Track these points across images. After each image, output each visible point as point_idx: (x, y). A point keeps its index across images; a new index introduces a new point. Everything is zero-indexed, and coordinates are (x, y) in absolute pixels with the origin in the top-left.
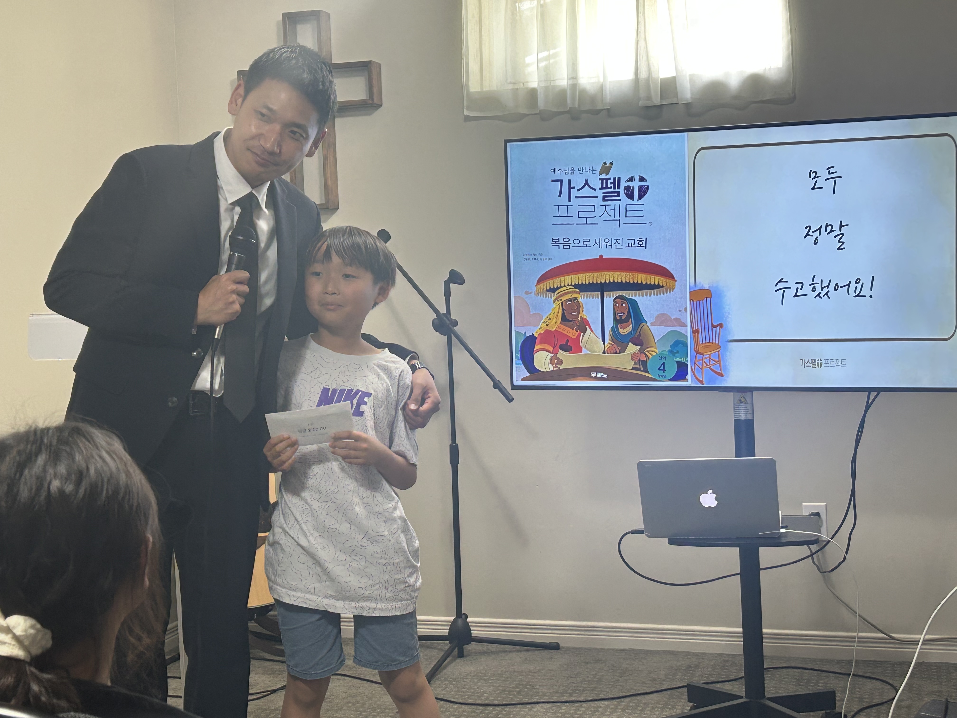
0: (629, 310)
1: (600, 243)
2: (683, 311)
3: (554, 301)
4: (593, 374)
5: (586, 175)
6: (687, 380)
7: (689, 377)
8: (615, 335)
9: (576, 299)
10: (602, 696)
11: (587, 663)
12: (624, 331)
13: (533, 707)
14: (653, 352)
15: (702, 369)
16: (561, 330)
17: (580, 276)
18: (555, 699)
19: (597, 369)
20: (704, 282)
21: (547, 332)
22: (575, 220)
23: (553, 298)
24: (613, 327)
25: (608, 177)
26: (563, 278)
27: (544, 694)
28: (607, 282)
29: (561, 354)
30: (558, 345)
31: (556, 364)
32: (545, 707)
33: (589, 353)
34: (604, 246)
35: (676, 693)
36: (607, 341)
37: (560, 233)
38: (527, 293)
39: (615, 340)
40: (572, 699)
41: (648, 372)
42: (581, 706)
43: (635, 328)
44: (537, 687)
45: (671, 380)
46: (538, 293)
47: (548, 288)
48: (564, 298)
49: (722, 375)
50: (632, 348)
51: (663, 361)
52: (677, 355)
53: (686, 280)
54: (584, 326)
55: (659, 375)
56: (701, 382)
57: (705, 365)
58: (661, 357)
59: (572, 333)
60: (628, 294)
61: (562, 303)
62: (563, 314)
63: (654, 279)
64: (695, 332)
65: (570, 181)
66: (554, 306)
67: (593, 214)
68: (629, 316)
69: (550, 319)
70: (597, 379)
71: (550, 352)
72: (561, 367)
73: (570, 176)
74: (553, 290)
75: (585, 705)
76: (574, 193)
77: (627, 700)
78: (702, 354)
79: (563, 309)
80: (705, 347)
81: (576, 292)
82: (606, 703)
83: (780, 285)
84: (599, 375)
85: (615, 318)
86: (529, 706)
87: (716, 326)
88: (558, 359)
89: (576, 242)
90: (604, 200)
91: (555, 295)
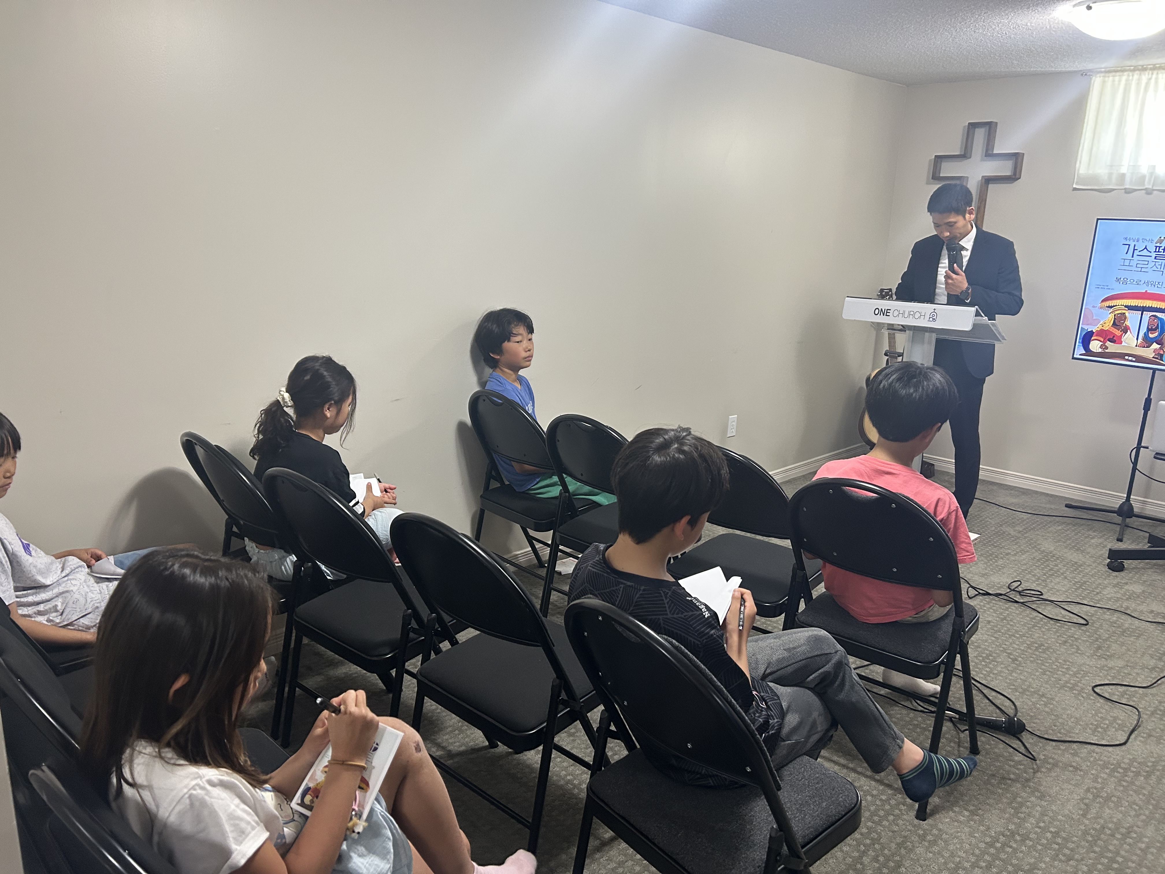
1: (1147, 283)
4: (1126, 357)
5: (1146, 243)
9: (1124, 313)
12: (1151, 336)
16: (1111, 330)
17: (1130, 301)
19: (1129, 355)
21: (1102, 330)
22: (1134, 268)
23: (1110, 312)
24: (1145, 332)
25: (1160, 245)
28: (1147, 306)
29: (1108, 344)
30: (1107, 339)
31: (1104, 349)
33: (1126, 345)
34: (1150, 285)
36: (1140, 340)
37: (1122, 275)
38: (1094, 307)
39: (1145, 340)
43: (1160, 335)
46: (1101, 308)
48: (1116, 312)
50: (1155, 346)
59: (1118, 333)
60: (1159, 315)
61: (1115, 315)
62: (1114, 321)
65: (1135, 246)
66: (1110, 316)
67: (1146, 266)
68: (1157, 327)
69: (1105, 323)
70: (1128, 360)
71: (1101, 341)
72: (1107, 351)
73: (1135, 243)
74: (1111, 307)
76: (1136, 252)
79: (1115, 318)
81: (1125, 310)
84: (1130, 358)
85: (1148, 328)
88: (1106, 346)
89: (1132, 281)
90: (1155, 258)
91: (1112, 310)
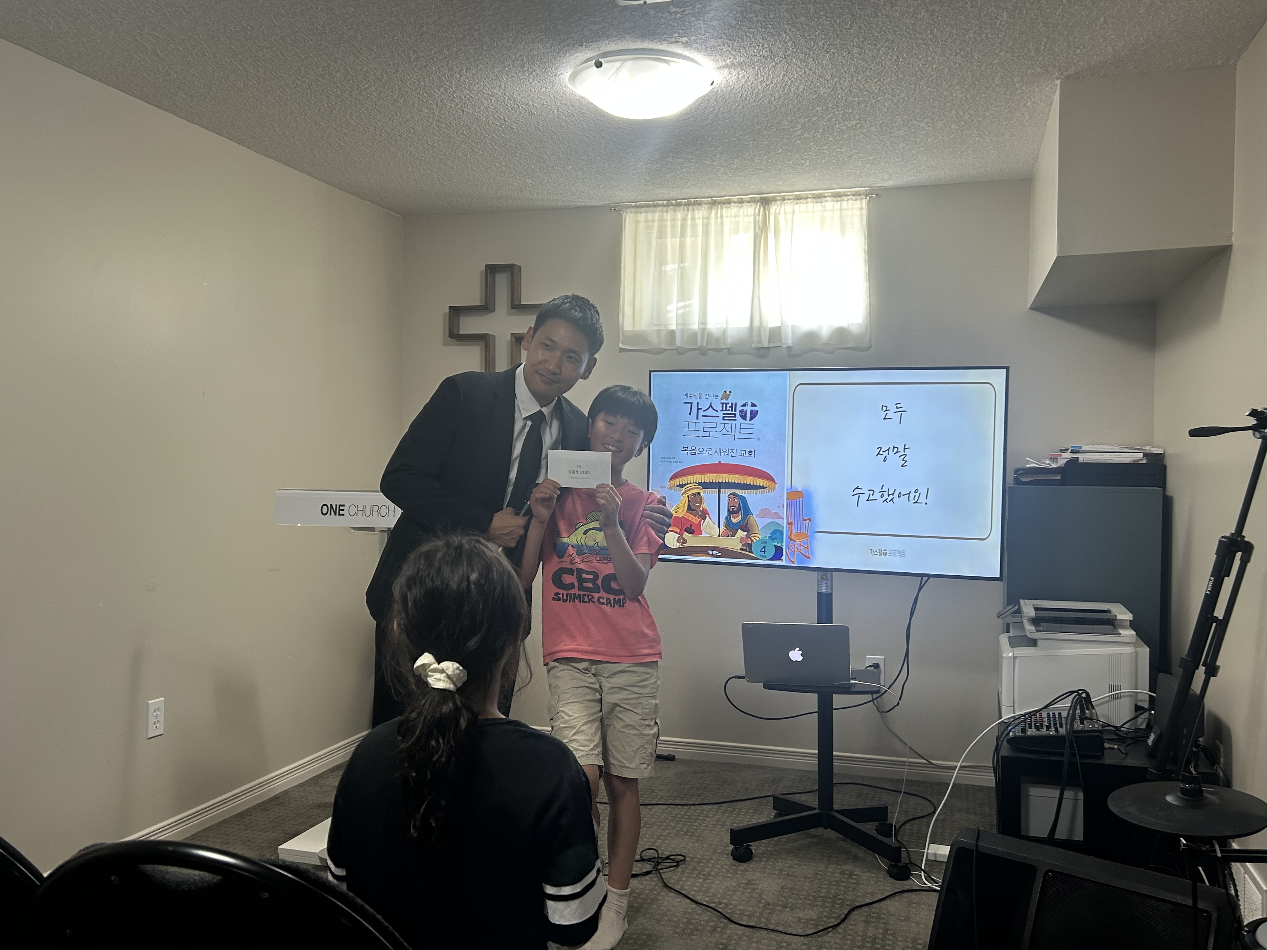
0: (740, 504)
1: (719, 452)
2: (781, 507)
3: (682, 494)
4: (710, 552)
5: (710, 400)
6: (782, 560)
7: (783, 558)
8: (728, 523)
9: (699, 493)
10: (706, 801)
11: (695, 773)
12: (735, 520)
13: (653, 808)
14: (757, 537)
15: (794, 552)
16: (686, 517)
17: (703, 476)
18: (670, 802)
19: (713, 548)
20: (799, 485)
21: (676, 517)
22: (701, 433)
23: (682, 492)
24: (727, 516)
25: (727, 402)
26: (689, 477)
27: (662, 797)
28: (724, 482)
29: (686, 535)
30: (684, 528)
31: (682, 543)
32: (662, 808)
33: (708, 535)
34: (722, 454)
35: (764, 801)
36: (722, 527)
37: (689, 443)
38: (662, 487)
39: (728, 527)
40: (684, 802)
41: (753, 553)
42: (690, 809)
43: (744, 518)
44: (657, 791)
45: (769, 560)
46: (671, 488)
47: (678, 484)
48: (690, 493)
49: (809, 558)
50: (741, 534)
51: (765, 544)
52: (775, 540)
53: (784, 483)
54: (704, 515)
55: (761, 556)
56: (793, 562)
57: (796, 550)
58: (763, 541)
59: (695, 519)
60: (738, 492)
61: (688, 496)
62: (689, 505)
63: (759, 482)
64: (790, 523)
65: (698, 403)
66: (682, 498)
67: (714, 430)
68: (739, 509)
69: (678, 508)
70: (712, 556)
71: (677, 533)
72: (686, 545)
73: (698, 400)
75: (693, 808)
76: (701, 413)
77: (726, 805)
78: (794, 541)
79: (689, 501)
80: (797, 536)
81: (699, 488)
82: (709, 806)
83: (857, 491)
84: (715, 553)
85: (729, 510)
86: (650, 807)
87: (806, 520)
88: (684, 539)
89: (701, 450)
90: (723, 419)
91: (683, 490)
